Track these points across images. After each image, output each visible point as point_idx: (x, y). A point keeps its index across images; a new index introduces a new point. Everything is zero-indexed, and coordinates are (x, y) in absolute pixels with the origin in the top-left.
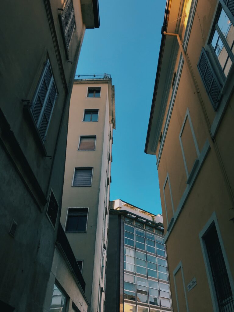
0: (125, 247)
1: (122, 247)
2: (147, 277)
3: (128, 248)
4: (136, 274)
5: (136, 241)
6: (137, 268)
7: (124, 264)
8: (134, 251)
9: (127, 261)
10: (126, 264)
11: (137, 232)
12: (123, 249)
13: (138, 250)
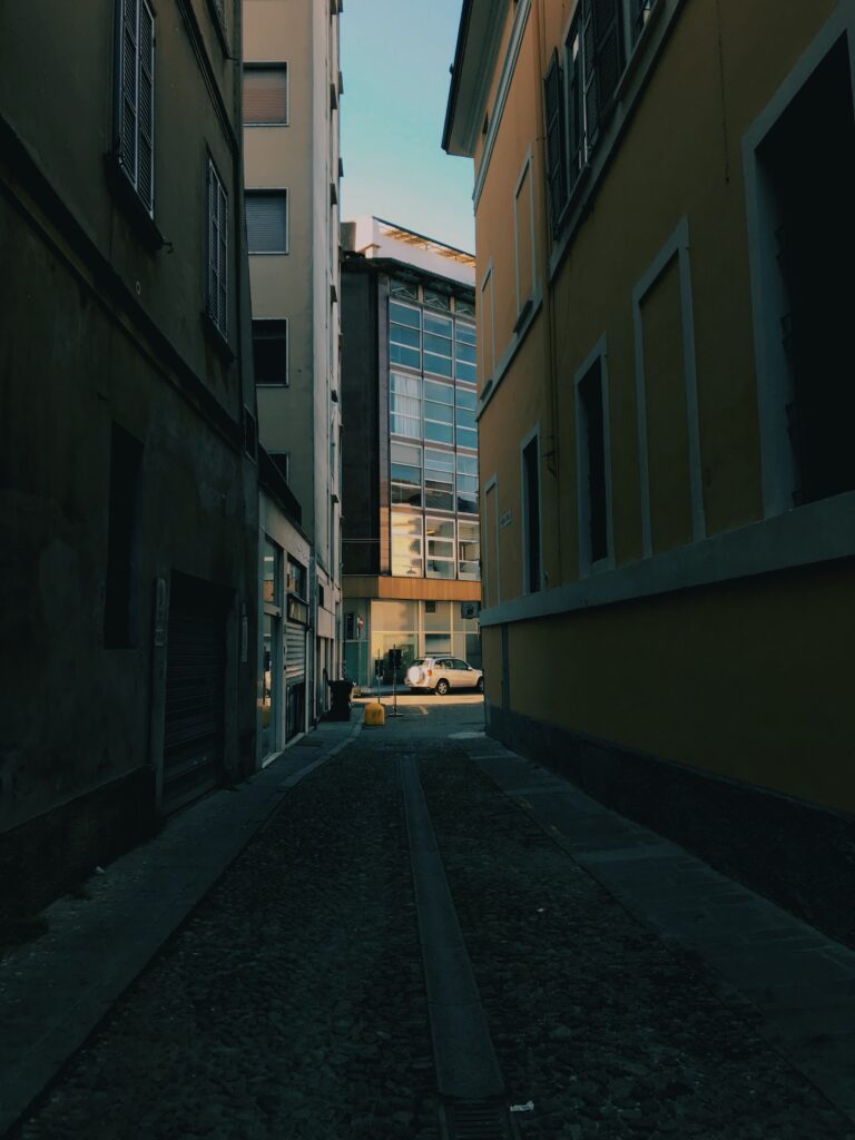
0: (392, 371)
1: (382, 373)
2: (455, 450)
3: (402, 374)
4: (423, 444)
5: (425, 351)
6: (428, 429)
7: (390, 419)
8: (419, 381)
9: (399, 411)
10: (396, 419)
11: (430, 324)
12: (386, 376)
13: (429, 377)
